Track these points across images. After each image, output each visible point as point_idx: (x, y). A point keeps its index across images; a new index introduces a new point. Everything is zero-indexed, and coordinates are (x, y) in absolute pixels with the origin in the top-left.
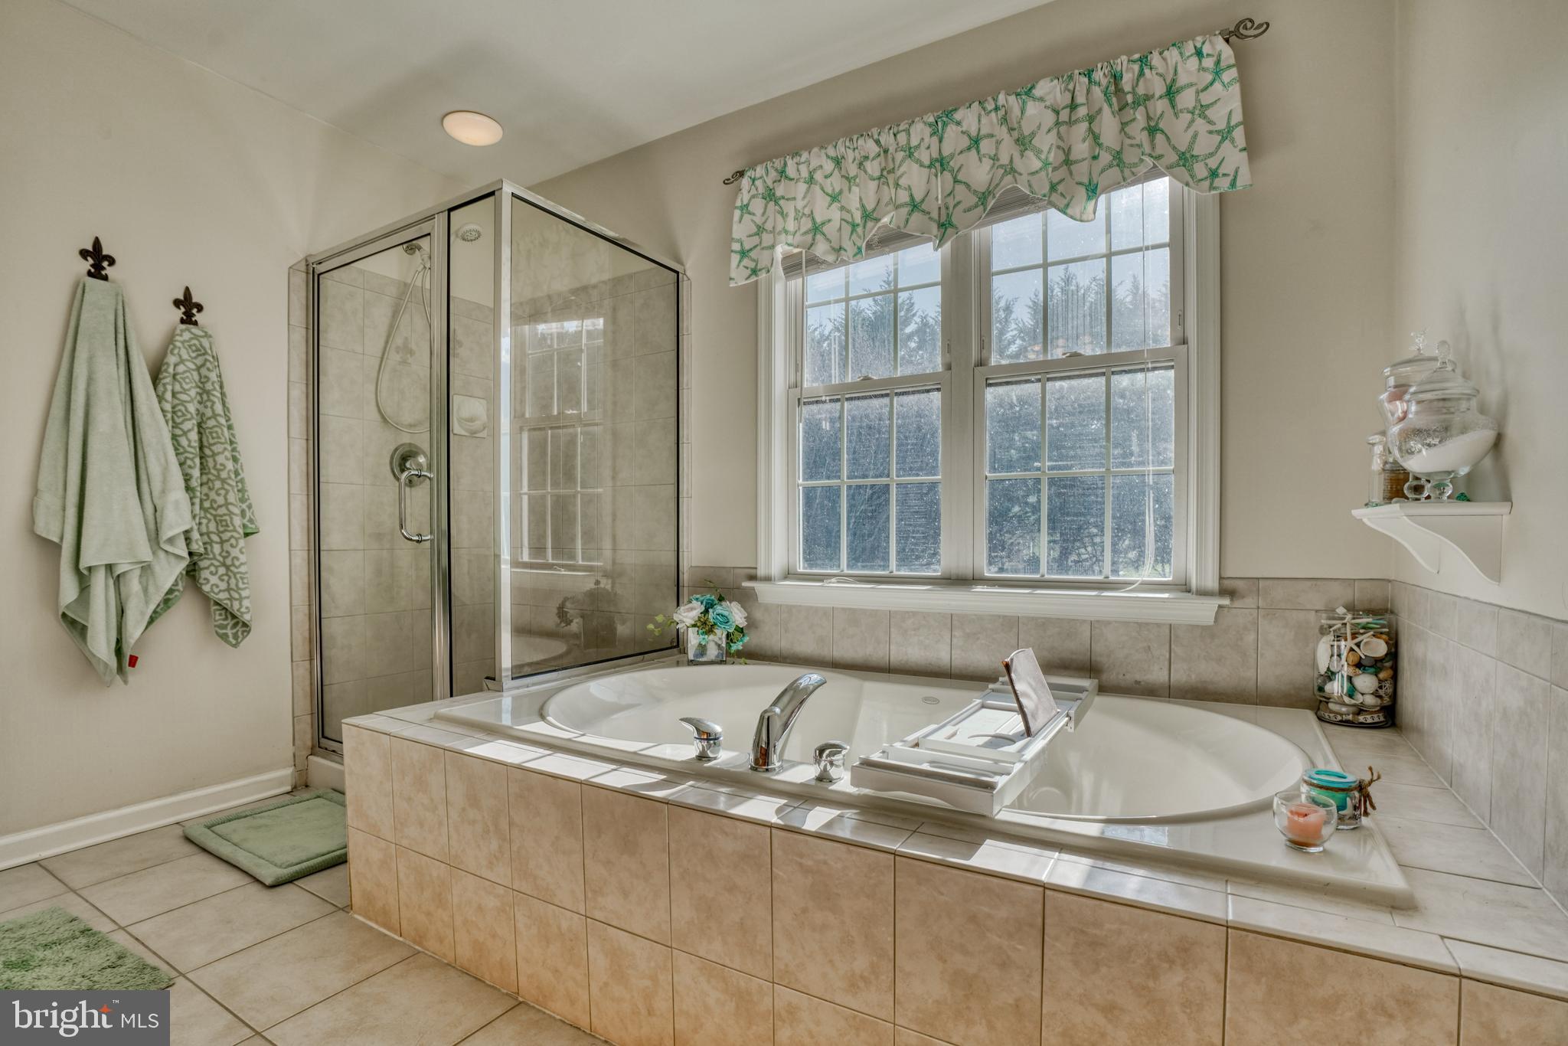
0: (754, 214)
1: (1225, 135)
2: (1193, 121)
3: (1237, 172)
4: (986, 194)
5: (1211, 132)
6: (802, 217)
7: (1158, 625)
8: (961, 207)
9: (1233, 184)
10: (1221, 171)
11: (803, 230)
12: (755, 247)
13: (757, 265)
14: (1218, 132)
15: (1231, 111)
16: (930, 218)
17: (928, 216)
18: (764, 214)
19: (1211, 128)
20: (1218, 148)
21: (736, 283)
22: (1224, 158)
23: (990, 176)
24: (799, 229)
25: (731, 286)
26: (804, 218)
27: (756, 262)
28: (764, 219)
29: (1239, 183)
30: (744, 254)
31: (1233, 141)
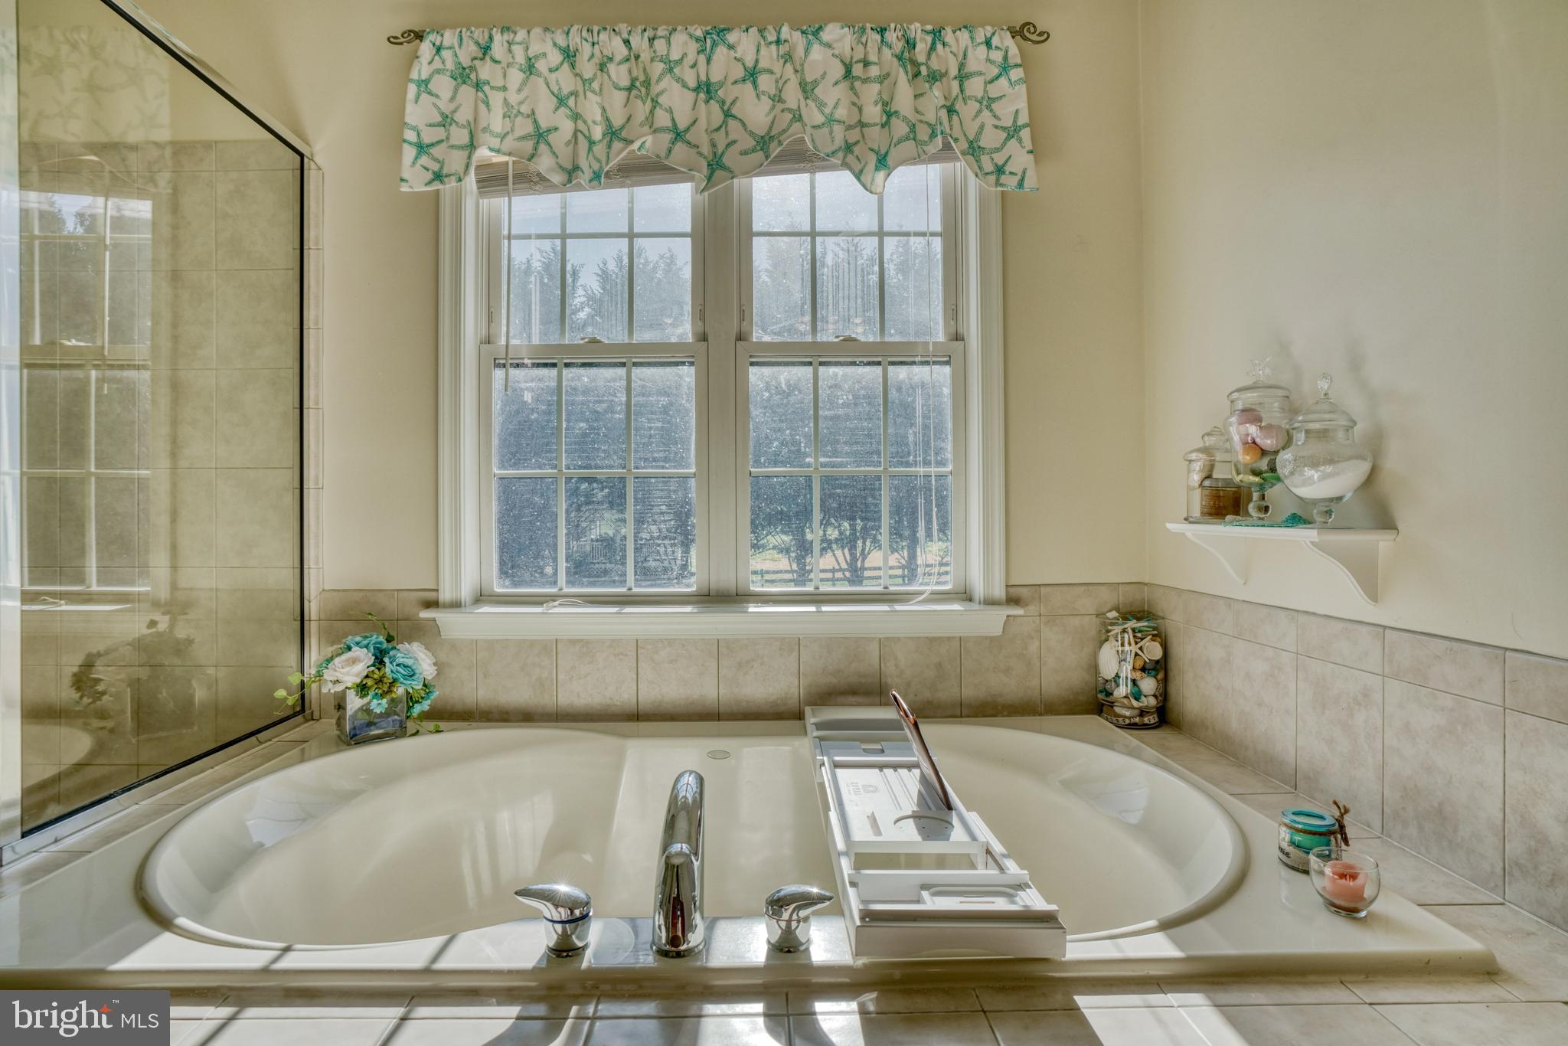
0: (437, 96)
1: (1011, 133)
2: (980, 111)
3: (1024, 172)
4: (767, 138)
5: (996, 127)
6: (516, 116)
7: (949, 639)
8: (737, 148)
9: (1021, 184)
10: (1008, 169)
11: (519, 133)
12: (439, 142)
13: (442, 168)
14: (1004, 129)
15: (1017, 111)
16: (698, 153)
17: (695, 150)
18: (453, 99)
19: (997, 123)
20: (1004, 144)
21: (411, 187)
22: (1010, 156)
23: (771, 117)
24: (512, 131)
25: (403, 190)
26: (519, 118)
27: (442, 163)
28: (452, 106)
29: (1026, 184)
30: (422, 148)
31: (1020, 141)
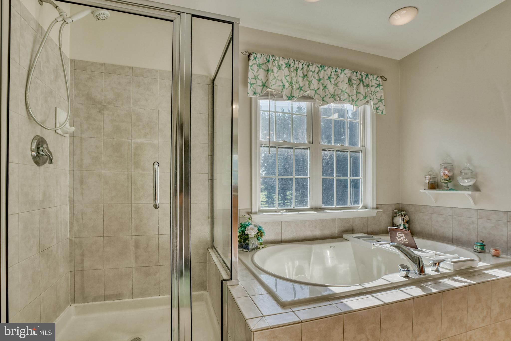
0: (254, 71)
1: (380, 101)
2: (374, 94)
3: (383, 110)
4: (334, 95)
5: (376, 99)
6: (277, 80)
8: (327, 97)
9: (382, 113)
10: (379, 109)
11: (277, 85)
12: (254, 83)
13: (255, 91)
14: (378, 99)
15: (381, 96)
16: (321, 97)
17: (319, 96)
18: (257, 72)
19: (376, 98)
20: (378, 103)
21: (250, 95)
22: (379, 106)
23: (334, 90)
24: (276, 84)
25: (248, 96)
26: (277, 81)
27: (255, 89)
28: (257, 74)
29: (384, 113)
30: (251, 85)
31: (382, 103)
